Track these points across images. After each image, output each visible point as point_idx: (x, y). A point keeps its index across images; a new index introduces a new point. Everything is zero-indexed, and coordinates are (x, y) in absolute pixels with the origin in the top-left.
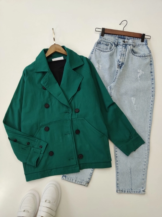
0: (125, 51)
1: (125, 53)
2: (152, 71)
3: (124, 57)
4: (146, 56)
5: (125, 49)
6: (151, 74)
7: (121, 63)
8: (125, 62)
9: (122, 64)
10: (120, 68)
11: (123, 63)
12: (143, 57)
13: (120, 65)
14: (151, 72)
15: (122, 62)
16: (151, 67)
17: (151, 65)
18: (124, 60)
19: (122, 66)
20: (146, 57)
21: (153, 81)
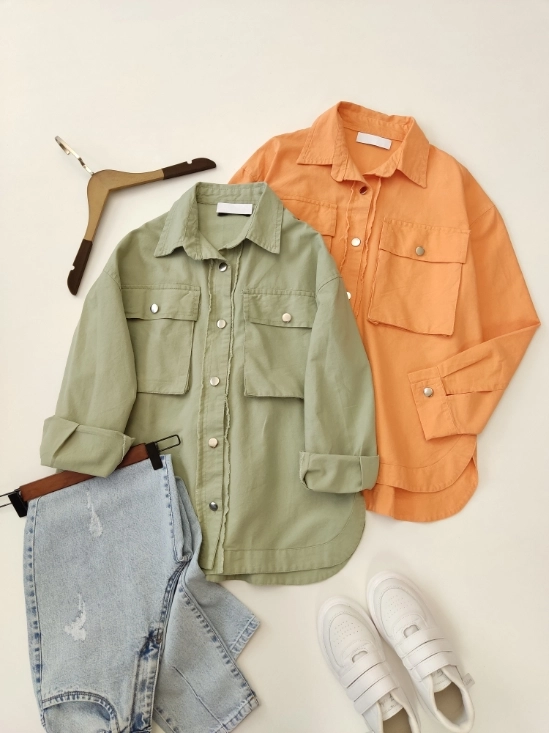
0: (138, 704)
1: (139, 696)
2: (35, 640)
3: (140, 678)
4: (56, 698)
5: (137, 711)
6: (37, 631)
7: (151, 653)
8: (136, 662)
9: (148, 651)
10: (151, 634)
11: (140, 656)
12: (68, 694)
13: (154, 646)
14: (38, 636)
15: (146, 659)
16: (39, 657)
17: (38, 666)
18: (141, 669)
19: (146, 646)
20: (55, 693)
21: (31, 606)
